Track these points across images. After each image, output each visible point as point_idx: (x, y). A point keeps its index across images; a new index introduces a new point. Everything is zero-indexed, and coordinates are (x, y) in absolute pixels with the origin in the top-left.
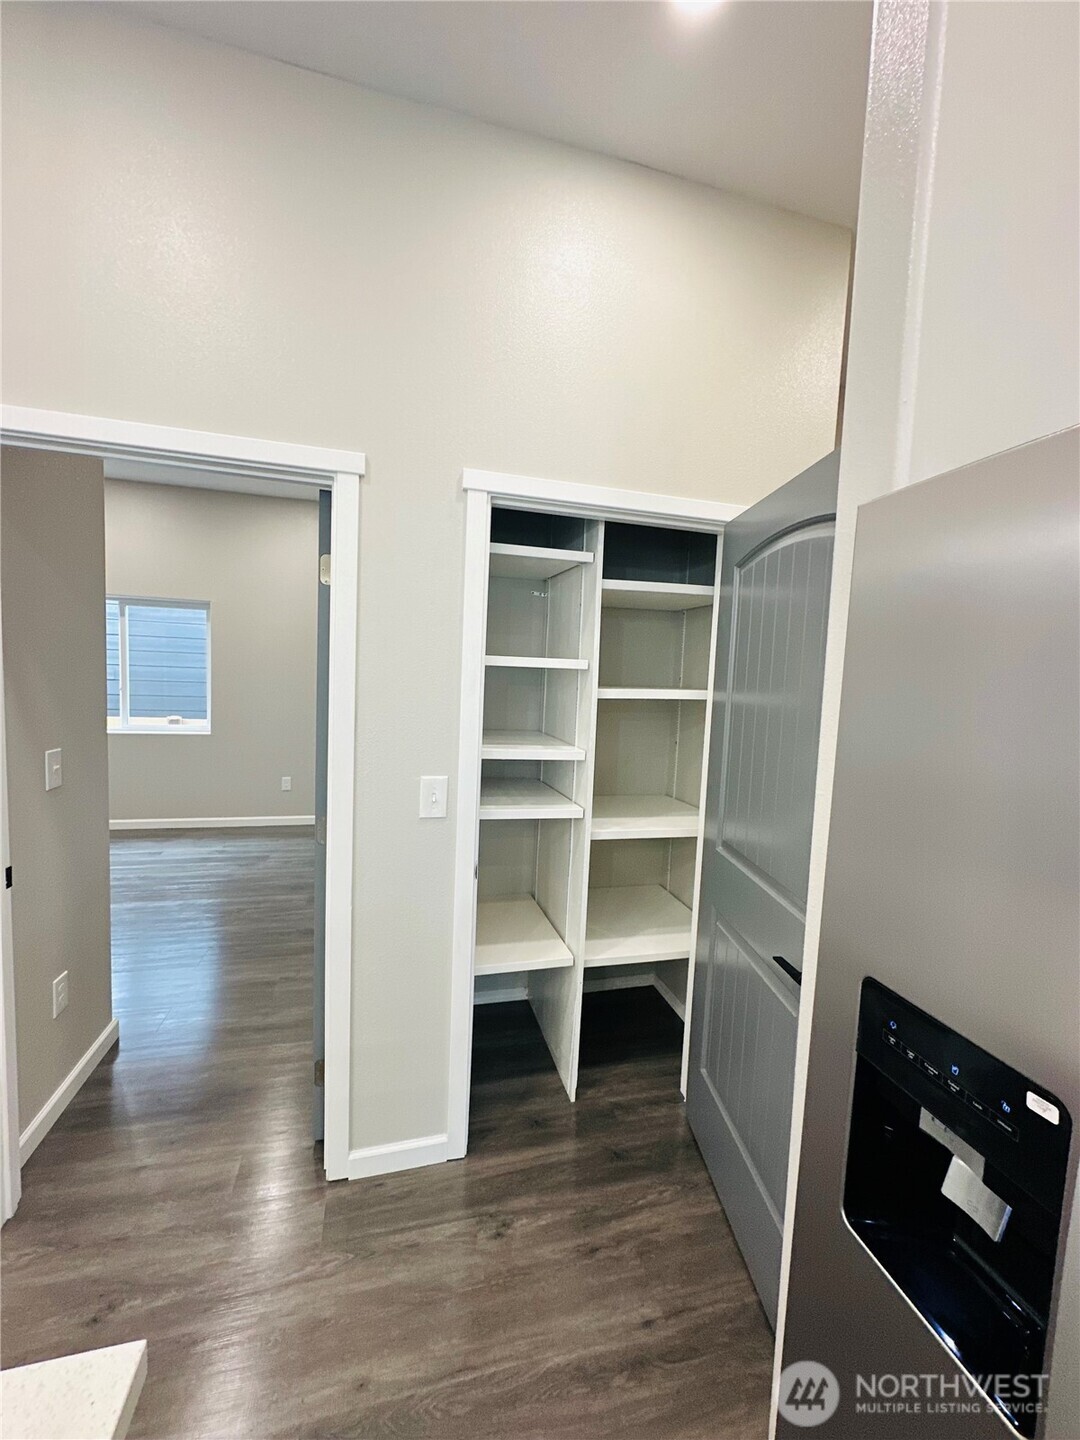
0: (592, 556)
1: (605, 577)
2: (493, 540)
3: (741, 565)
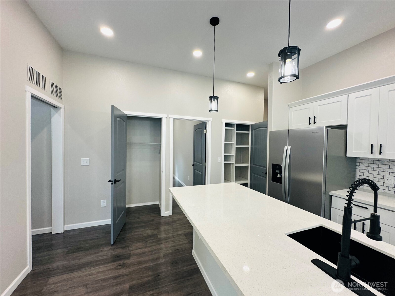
0: (235, 128)
1: (236, 131)
2: (225, 127)
3: (254, 130)
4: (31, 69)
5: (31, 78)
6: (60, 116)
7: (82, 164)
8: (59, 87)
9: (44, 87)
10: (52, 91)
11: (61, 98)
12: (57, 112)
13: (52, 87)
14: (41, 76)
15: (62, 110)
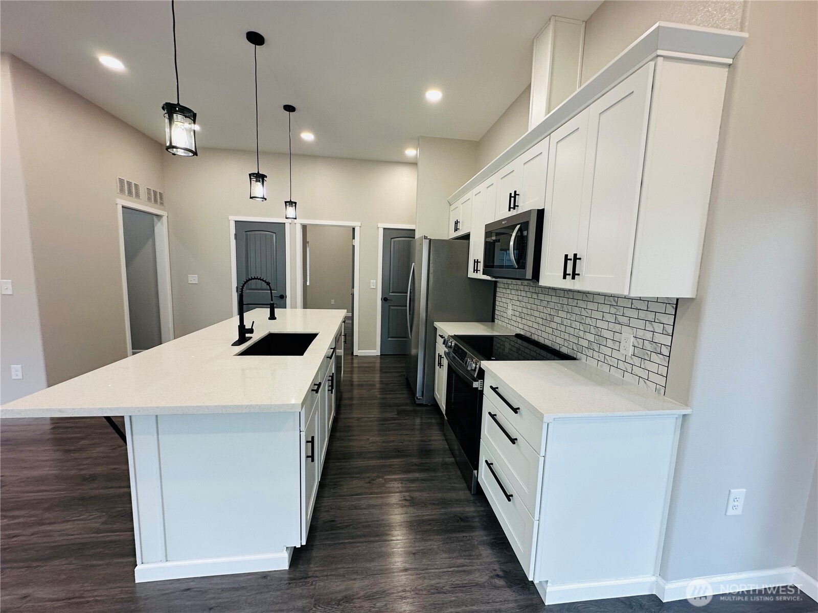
4: (121, 181)
5: (122, 190)
6: (163, 225)
7: (190, 282)
8: (158, 191)
9: (137, 195)
10: (149, 199)
11: (162, 204)
12: (159, 220)
13: (149, 193)
14: (133, 186)
15: (165, 219)
